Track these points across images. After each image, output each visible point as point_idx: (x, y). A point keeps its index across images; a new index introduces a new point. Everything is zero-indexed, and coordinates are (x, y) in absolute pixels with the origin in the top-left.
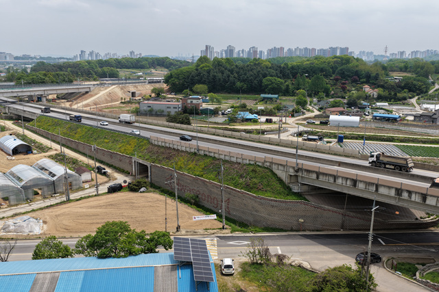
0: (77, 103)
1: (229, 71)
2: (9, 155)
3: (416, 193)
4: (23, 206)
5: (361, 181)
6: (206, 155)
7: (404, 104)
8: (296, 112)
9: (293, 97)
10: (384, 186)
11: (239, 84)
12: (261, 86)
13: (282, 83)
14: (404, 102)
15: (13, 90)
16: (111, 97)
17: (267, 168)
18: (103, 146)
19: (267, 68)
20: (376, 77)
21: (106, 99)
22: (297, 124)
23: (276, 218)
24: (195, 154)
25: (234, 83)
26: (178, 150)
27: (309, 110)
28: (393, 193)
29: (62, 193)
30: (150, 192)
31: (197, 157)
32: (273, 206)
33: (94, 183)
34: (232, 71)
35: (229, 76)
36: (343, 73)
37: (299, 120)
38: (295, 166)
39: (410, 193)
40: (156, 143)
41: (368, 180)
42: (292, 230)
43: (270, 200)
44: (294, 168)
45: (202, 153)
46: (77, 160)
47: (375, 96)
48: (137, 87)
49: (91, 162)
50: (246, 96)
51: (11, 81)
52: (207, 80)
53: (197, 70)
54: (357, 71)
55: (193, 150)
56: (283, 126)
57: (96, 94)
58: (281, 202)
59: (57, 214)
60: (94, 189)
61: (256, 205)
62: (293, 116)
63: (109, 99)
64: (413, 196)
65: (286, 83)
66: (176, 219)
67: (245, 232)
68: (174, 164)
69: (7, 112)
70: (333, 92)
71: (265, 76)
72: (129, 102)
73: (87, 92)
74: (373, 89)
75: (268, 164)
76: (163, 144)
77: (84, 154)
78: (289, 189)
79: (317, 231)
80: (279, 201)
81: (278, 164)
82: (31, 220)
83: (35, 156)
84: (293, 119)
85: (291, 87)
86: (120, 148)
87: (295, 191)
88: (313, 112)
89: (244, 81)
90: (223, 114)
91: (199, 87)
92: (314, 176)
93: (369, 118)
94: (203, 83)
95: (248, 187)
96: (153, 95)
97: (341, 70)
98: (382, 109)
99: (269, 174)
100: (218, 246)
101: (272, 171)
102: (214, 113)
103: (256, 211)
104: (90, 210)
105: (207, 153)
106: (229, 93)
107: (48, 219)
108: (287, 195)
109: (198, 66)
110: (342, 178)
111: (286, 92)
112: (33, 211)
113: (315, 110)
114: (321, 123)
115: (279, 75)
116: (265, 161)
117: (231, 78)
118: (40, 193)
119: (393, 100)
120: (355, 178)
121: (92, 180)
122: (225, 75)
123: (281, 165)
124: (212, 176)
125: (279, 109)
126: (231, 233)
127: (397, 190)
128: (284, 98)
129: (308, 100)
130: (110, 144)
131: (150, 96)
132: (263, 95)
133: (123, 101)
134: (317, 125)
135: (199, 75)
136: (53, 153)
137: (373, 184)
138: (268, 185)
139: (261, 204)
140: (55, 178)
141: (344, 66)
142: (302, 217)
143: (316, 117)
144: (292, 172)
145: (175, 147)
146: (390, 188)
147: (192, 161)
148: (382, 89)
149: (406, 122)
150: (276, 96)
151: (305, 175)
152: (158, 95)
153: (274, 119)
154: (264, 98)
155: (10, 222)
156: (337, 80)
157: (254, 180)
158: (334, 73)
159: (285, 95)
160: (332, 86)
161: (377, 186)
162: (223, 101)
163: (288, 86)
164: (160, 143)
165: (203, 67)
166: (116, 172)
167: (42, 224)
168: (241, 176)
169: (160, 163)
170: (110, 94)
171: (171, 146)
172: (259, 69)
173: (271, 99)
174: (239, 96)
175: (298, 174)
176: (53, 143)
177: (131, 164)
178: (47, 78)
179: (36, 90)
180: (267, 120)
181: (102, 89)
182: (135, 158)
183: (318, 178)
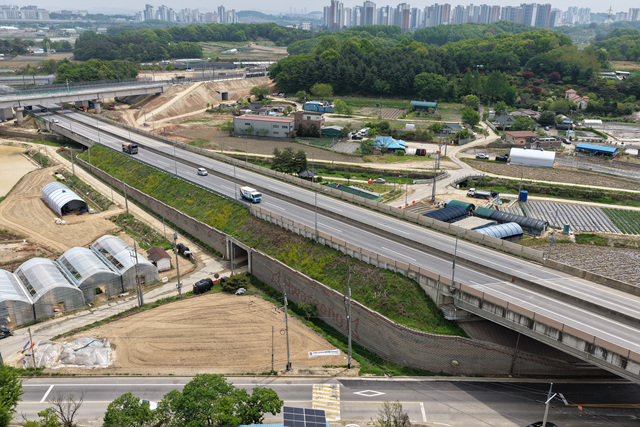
0: (144, 113)
1: (365, 61)
2: (57, 215)
3: (614, 354)
4: (83, 313)
5: (540, 323)
6: (327, 246)
7: (626, 121)
8: (462, 138)
9: (459, 105)
10: (571, 336)
11: (379, 83)
12: (411, 85)
13: (443, 83)
14: (627, 117)
15: (55, 95)
16: (193, 102)
17: (411, 280)
18: (184, 210)
19: (422, 57)
20: (588, 75)
21: (186, 106)
22: (462, 159)
23: (421, 356)
24: (313, 241)
25: (372, 82)
26: (289, 231)
27: (481, 132)
28: (582, 347)
29: (132, 292)
30: (251, 294)
31: (315, 248)
32: (417, 341)
33: (174, 273)
34: (368, 62)
35: (364, 71)
36: (538, 66)
37: (464, 151)
38: (450, 284)
39: (605, 352)
40: (259, 215)
41: (549, 324)
42: (442, 374)
43: (414, 333)
44: (448, 287)
45: (322, 241)
46: (149, 228)
47: (583, 107)
48: (229, 85)
49: (169, 232)
50: (388, 101)
51: (51, 73)
52: (332, 77)
53: (317, 59)
54: (558, 64)
55: (309, 236)
56: (442, 163)
57: (171, 97)
58: (429, 336)
59: (128, 331)
60: (173, 285)
61: (394, 336)
62: (456, 143)
63: (189, 105)
64: (610, 357)
65: (451, 83)
66: (285, 346)
67: (378, 374)
68: (283, 254)
69: (48, 128)
70: (519, 99)
71: (418, 71)
72: (219, 110)
73: (158, 94)
74: (581, 95)
75: (413, 275)
76: (269, 219)
77: (158, 217)
78: (441, 314)
79: (477, 376)
80: (426, 336)
81: (428, 278)
82: (96, 343)
83: (92, 217)
84: (458, 149)
85: (456, 88)
86: (209, 216)
87: (449, 318)
88: (487, 134)
89: (386, 78)
90: (354, 138)
91: (319, 87)
92: (476, 304)
93: (570, 148)
94: (325, 81)
95: (385, 308)
96: (253, 97)
97: (535, 61)
98: (591, 130)
99: (414, 290)
100: (342, 398)
101: (418, 286)
102: (342, 135)
103: (395, 344)
104: (171, 325)
105: (330, 244)
106: (365, 96)
107: (117, 342)
108: (438, 325)
109: (319, 52)
110: (515, 313)
111: (450, 97)
112: (97, 324)
113: (490, 131)
114: (497, 158)
115: (440, 69)
116: (409, 270)
117: (367, 74)
118: (104, 291)
119: (610, 114)
120: (531, 317)
121: (172, 268)
122: (358, 68)
123: (431, 279)
124: (336, 282)
125: (436, 130)
126: (360, 375)
127: (588, 344)
128: (445, 106)
129: (482, 111)
130: (195, 208)
131: (249, 100)
132: (414, 103)
133: (210, 108)
134: (492, 162)
135: (320, 67)
136: (116, 212)
137: (555, 330)
138: (412, 309)
139: (402, 336)
140: (122, 272)
141: (540, 55)
142: (456, 358)
143: (491, 146)
144: (445, 291)
145: (286, 226)
146: (578, 339)
147: (309, 253)
148: (594, 95)
149: (624, 159)
150: (434, 104)
151: (463, 299)
152: (261, 97)
153: (430, 148)
154: (416, 108)
155: (70, 347)
156: (526, 77)
157: (393, 297)
158: (522, 64)
159: (447, 102)
160: (519, 86)
161: (561, 334)
162: (355, 110)
163: (452, 87)
164: (264, 217)
165: (327, 54)
166: (203, 251)
167: (109, 349)
168: (375, 289)
169: (264, 250)
170: (190, 99)
171: (280, 223)
172: (410, 59)
173: (426, 108)
174: (378, 101)
175: (454, 296)
176: (115, 193)
177: (224, 243)
178: (100, 72)
179: (87, 93)
180: (418, 150)
181: (180, 89)
182: (230, 238)
183: (481, 306)
